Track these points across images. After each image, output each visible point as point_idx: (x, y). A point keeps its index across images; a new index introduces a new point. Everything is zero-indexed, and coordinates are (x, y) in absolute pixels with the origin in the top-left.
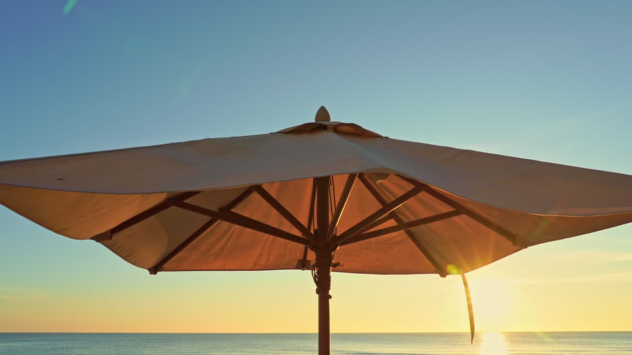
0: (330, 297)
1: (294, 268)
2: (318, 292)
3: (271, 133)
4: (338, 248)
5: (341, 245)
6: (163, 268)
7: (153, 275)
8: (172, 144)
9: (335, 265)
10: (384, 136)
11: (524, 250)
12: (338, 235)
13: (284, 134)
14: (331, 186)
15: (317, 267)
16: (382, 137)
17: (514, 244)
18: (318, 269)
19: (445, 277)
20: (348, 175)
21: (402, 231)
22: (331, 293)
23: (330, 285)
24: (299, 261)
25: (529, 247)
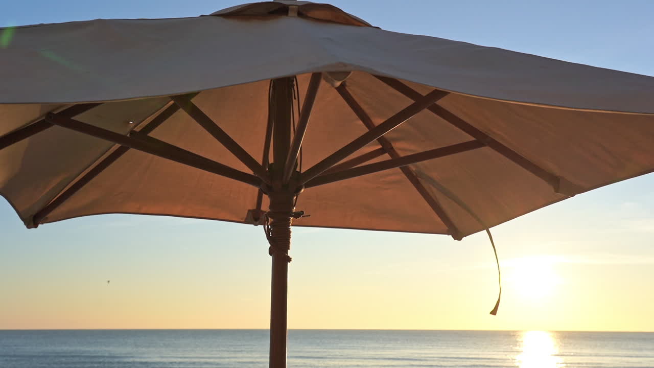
0: (289, 260)
1: (243, 221)
2: (271, 252)
3: (202, 16)
4: (303, 190)
5: (307, 186)
6: (47, 218)
7: (33, 229)
8: (42, 25)
9: (298, 215)
10: (373, 26)
11: (571, 198)
12: (302, 172)
13: (221, 19)
14: (294, 100)
15: (271, 218)
16: (370, 26)
17: (557, 191)
18: (272, 220)
19: (460, 239)
20: (311, 74)
21: (398, 169)
22: (290, 253)
23: (288, 243)
24: (249, 211)
25: (576, 195)
